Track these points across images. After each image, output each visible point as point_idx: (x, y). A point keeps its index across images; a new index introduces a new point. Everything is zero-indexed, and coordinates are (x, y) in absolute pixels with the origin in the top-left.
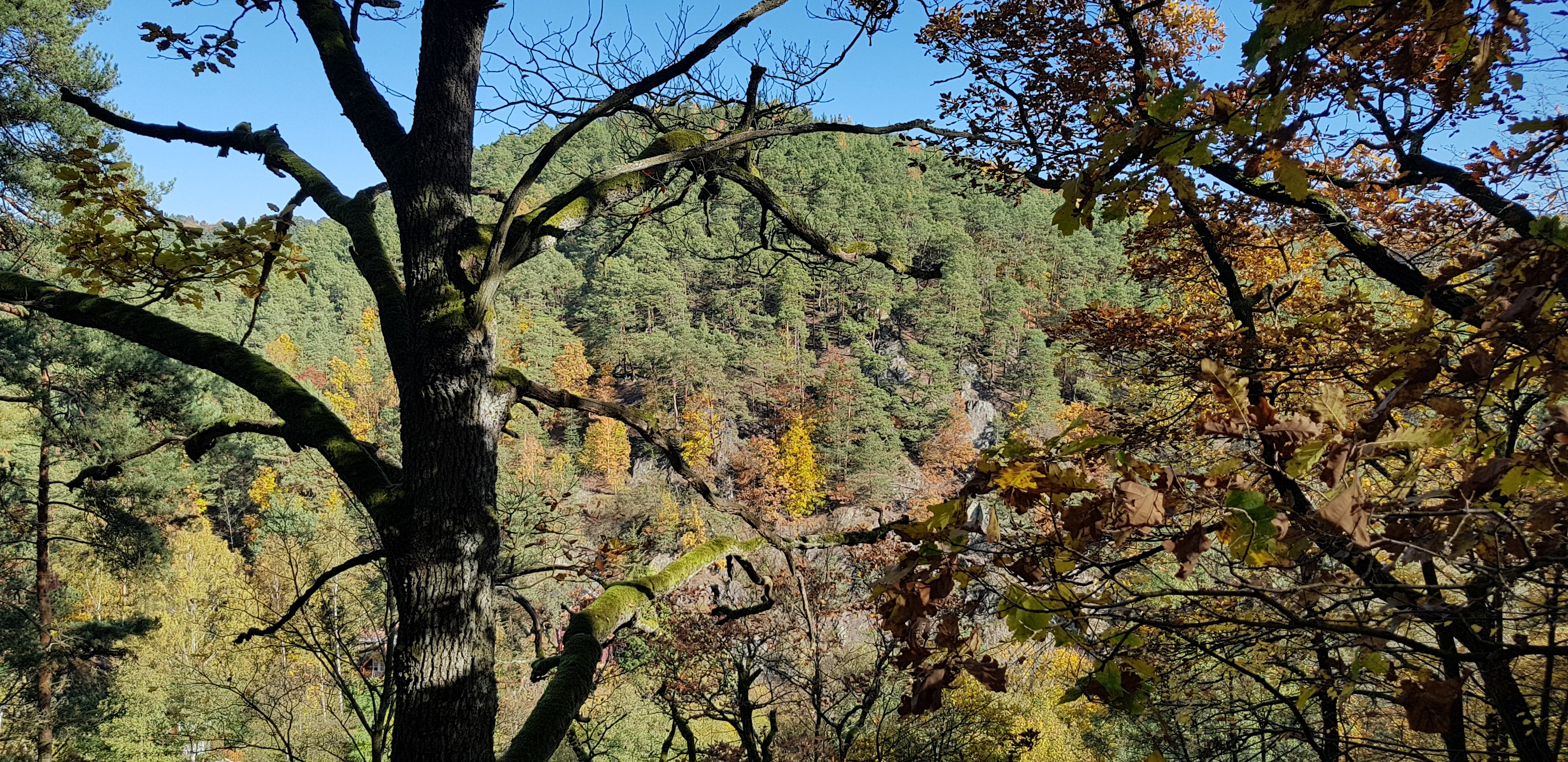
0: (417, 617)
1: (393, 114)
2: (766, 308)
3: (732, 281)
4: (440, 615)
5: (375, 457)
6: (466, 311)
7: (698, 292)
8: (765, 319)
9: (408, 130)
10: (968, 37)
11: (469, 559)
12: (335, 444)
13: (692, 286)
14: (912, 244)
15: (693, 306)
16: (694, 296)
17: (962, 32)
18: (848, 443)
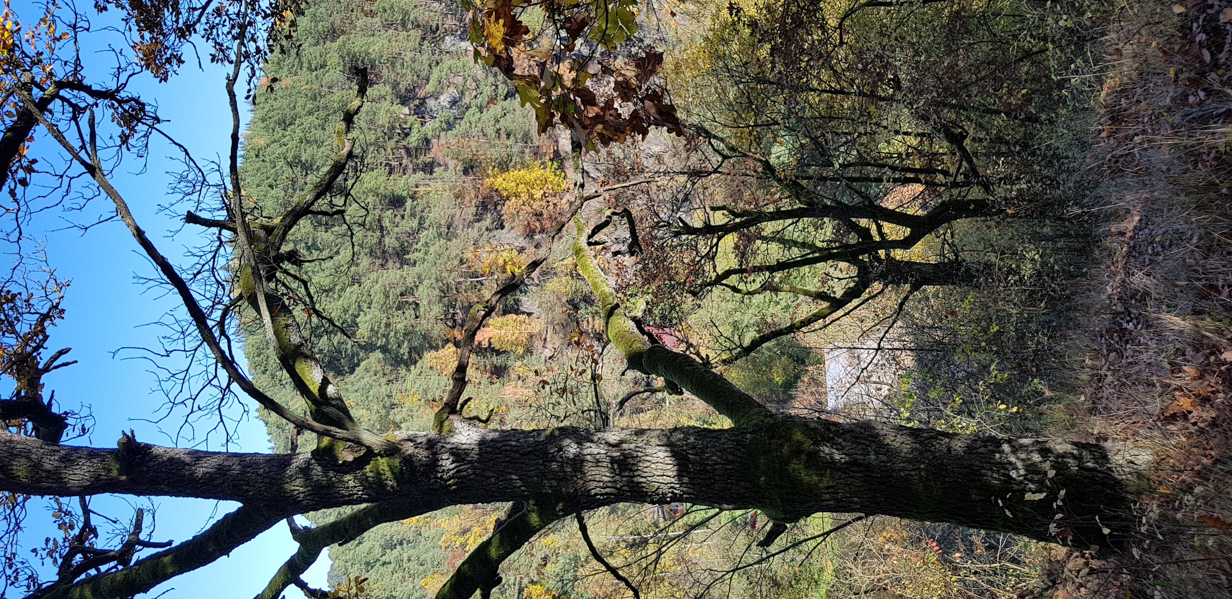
0: (625, 488)
1: (227, 516)
2: (400, 206)
3: (378, 233)
4: (625, 470)
5: (505, 521)
6: (387, 456)
7: (387, 261)
8: (408, 208)
9: (240, 505)
10: (162, 38)
11: (581, 449)
12: (493, 552)
13: (382, 265)
14: (347, 87)
15: (398, 265)
16: (390, 263)
17: (157, 43)
18: (509, 143)
